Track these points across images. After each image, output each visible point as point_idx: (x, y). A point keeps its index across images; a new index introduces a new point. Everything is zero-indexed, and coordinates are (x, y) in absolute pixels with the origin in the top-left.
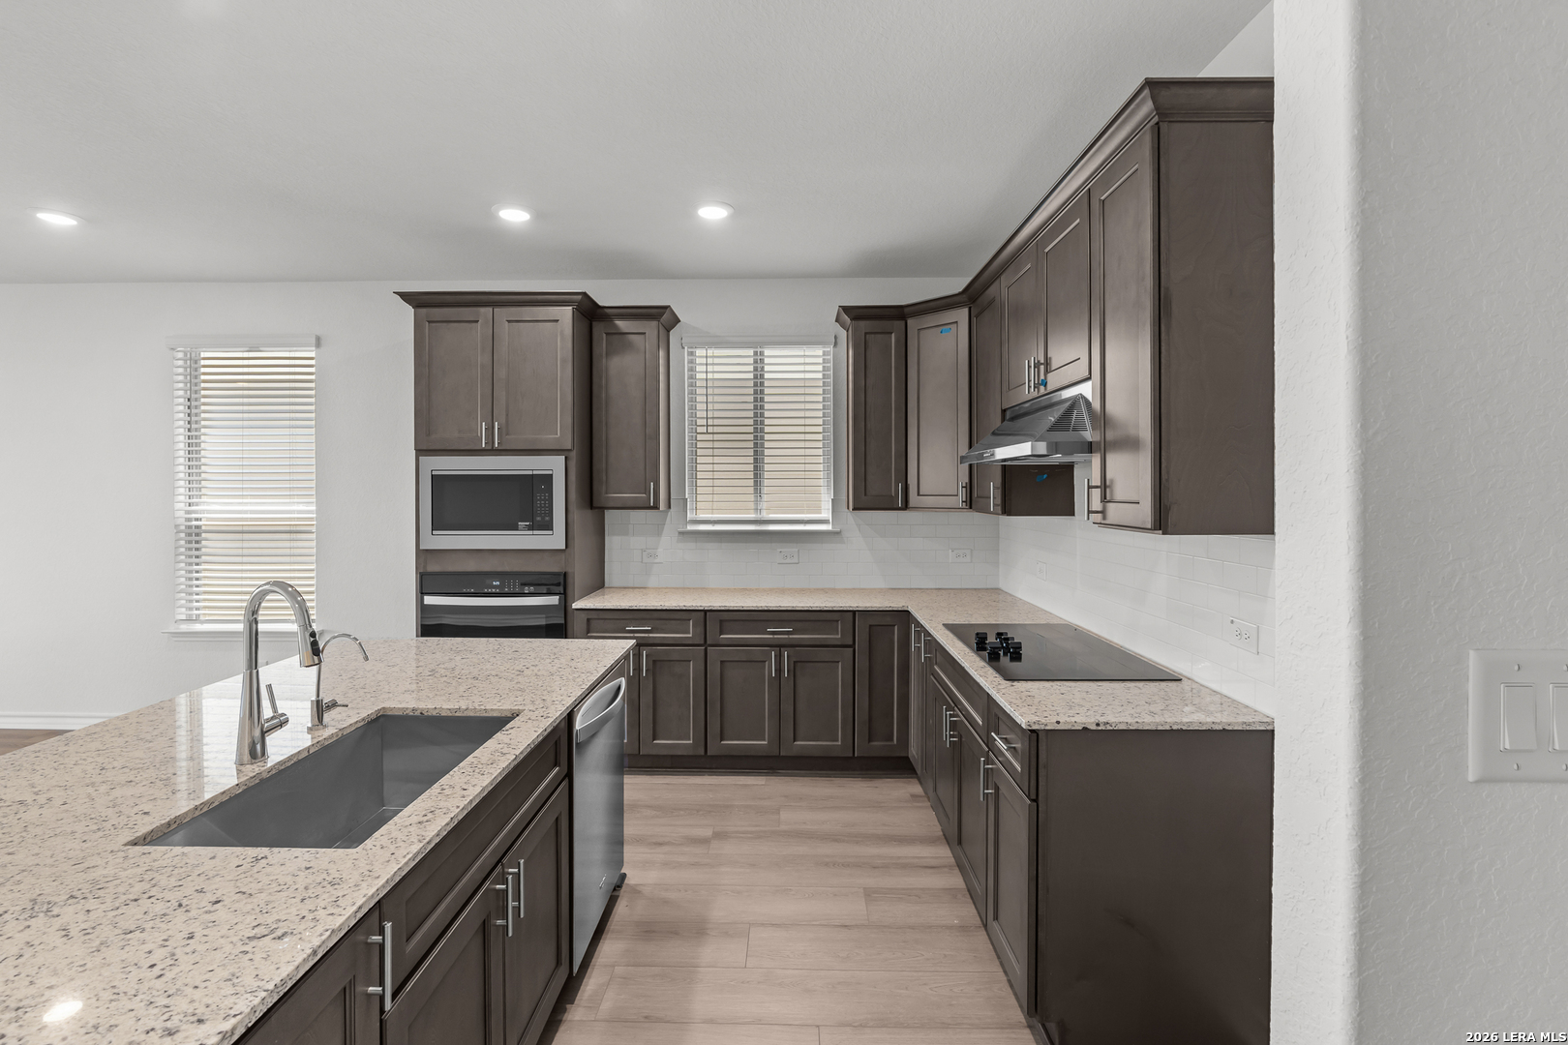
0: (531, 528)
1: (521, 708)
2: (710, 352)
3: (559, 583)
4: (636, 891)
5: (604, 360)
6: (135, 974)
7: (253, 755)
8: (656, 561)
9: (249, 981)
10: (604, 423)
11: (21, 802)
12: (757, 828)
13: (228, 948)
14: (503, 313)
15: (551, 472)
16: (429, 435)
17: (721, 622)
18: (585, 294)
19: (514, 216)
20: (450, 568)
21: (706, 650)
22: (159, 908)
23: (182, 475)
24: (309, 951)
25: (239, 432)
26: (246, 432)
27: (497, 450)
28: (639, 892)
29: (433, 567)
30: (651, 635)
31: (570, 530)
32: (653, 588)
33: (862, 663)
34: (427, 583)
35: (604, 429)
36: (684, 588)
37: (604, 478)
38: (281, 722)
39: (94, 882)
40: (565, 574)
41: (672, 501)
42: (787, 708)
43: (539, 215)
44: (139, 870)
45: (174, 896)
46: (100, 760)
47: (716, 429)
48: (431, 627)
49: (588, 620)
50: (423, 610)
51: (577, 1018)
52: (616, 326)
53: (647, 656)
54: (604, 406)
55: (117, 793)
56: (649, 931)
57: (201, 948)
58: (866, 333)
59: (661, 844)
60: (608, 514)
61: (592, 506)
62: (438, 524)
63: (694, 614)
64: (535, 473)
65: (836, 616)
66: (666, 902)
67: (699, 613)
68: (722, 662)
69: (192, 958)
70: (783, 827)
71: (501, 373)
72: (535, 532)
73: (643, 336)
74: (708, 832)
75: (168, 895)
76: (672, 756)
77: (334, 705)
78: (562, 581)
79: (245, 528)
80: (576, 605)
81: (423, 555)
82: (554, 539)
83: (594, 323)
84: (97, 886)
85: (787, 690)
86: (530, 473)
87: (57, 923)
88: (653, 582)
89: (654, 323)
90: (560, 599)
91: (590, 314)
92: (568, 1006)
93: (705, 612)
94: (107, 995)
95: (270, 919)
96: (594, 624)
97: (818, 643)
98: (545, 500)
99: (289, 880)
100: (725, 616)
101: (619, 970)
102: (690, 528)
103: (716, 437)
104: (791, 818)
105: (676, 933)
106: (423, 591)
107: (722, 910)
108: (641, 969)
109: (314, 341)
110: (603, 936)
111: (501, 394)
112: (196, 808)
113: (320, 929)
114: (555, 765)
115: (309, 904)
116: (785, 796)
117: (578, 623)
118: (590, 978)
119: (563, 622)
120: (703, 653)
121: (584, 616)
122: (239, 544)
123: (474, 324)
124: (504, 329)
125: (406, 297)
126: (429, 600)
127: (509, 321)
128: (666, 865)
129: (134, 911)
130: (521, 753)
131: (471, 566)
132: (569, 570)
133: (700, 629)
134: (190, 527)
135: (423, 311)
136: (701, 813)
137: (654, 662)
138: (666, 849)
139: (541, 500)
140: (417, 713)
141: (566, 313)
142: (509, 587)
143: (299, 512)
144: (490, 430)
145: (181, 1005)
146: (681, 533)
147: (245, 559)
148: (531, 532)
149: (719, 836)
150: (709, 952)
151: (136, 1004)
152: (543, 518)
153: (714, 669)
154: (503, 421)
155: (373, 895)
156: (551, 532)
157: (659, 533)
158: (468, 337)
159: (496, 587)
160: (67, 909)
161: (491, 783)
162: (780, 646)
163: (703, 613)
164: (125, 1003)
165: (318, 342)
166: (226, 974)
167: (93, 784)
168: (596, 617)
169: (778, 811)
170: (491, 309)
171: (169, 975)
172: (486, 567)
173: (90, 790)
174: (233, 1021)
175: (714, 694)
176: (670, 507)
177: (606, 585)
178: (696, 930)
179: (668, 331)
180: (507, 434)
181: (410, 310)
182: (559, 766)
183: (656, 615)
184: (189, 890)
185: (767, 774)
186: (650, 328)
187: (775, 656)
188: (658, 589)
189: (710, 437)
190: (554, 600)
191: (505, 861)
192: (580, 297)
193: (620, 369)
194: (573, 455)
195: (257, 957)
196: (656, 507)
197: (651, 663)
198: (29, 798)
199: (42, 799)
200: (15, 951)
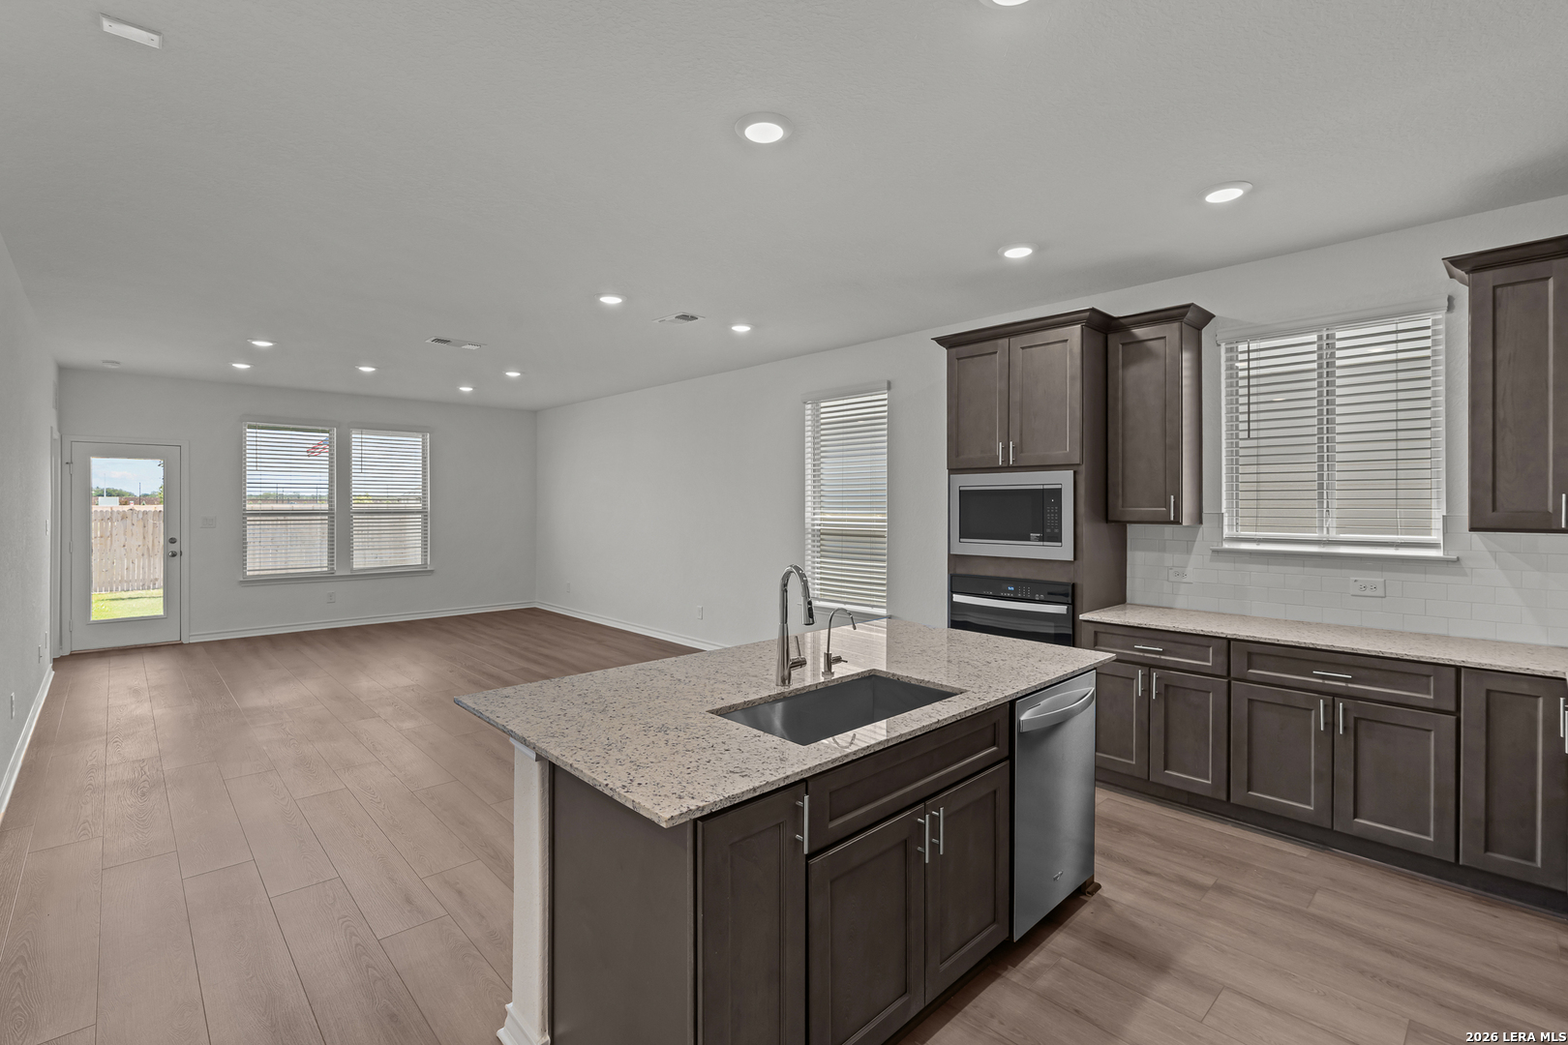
0: (1041, 539)
1: (967, 689)
2: (1253, 346)
3: (1069, 594)
4: (1106, 904)
5: (1120, 371)
6: (681, 769)
7: (783, 681)
8: (1185, 580)
9: (719, 790)
10: (1120, 435)
11: (679, 680)
12: (1276, 899)
13: (720, 772)
14: (1018, 342)
15: (1060, 486)
16: (958, 456)
17: (1250, 654)
18: (1093, 310)
19: (1018, 253)
20: (974, 572)
21: (1229, 683)
22: (704, 744)
23: (809, 493)
24: (751, 787)
25: (840, 460)
26: (845, 460)
27: (1012, 467)
28: (1109, 906)
29: (961, 571)
30: (1163, 657)
31: (1079, 541)
32: (1181, 610)
33: (1473, 739)
34: (957, 584)
35: (1120, 441)
36: (1219, 613)
37: (1120, 491)
38: (802, 663)
39: (687, 725)
40: (1074, 586)
41: (1204, 515)
42: (1345, 774)
43: (1039, 248)
44: (706, 725)
45: (712, 741)
46: (718, 667)
47: (1263, 434)
48: (960, 620)
49: (1096, 633)
50: (953, 607)
51: (1014, 980)
52: (1133, 335)
53: (1157, 678)
54: (1120, 418)
55: (716, 686)
56: (1107, 943)
57: (710, 768)
58: (1495, 288)
59: (1148, 873)
60: (1130, 528)
61: (1107, 520)
62: (965, 533)
63: (1214, 640)
64: (1045, 487)
65: (1426, 670)
66: (1134, 926)
67: (1221, 640)
68: (1250, 701)
69: (704, 771)
70: (1312, 910)
71: (1016, 396)
72: (1045, 543)
73: (1163, 341)
74: (1209, 881)
75: (711, 740)
76: (1189, 793)
77: (838, 660)
78: (1070, 592)
79: (844, 532)
80: (1082, 617)
81: (954, 559)
82: (1063, 551)
83: (1109, 336)
84: (687, 726)
85: (1344, 751)
86: (1041, 487)
87: (666, 737)
88: (1180, 602)
89: (1176, 325)
90: (1068, 609)
91: (1102, 328)
92: (1009, 967)
93: (1229, 640)
94: (667, 773)
95: (744, 766)
96: (1101, 637)
97: (1394, 701)
98: (1055, 513)
99: (763, 751)
100: (1255, 648)
101: (1065, 961)
102: (1226, 546)
103: (1263, 442)
104: (1324, 903)
105: (1134, 957)
106: (952, 591)
107: (1193, 958)
108: (1086, 970)
109: (886, 385)
110: (1060, 928)
111: (1015, 416)
112: (745, 702)
113: (762, 779)
114: (994, 745)
115: (765, 766)
116: (1332, 879)
117: (1085, 634)
118: (1036, 955)
119: (1071, 633)
120: (1225, 687)
121: (1091, 628)
122: (840, 544)
123: (993, 356)
124: (1018, 355)
125: (941, 341)
126: (957, 598)
127: (1023, 348)
128: (1146, 893)
129: (695, 742)
130: (945, 719)
131: (990, 571)
132: (1078, 581)
133: (1223, 659)
134: (814, 530)
135: (954, 350)
136: (1207, 859)
137: (1167, 686)
138: (1153, 879)
139: (1050, 513)
140: (895, 678)
141: (1075, 332)
142: (1022, 593)
143: (878, 521)
144: (1006, 449)
145: (690, 788)
146: (1214, 551)
147: (844, 555)
148: (1041, 543)
149: (1220, 888)
150: (1164, 988)
151: (675, 781)
152: (1053, 530)
153: (1240, 709)
154: (1018, 440)
155: (798, 773)
156: (1060, 544)
157: (1189, 551)
158: (989, 368)
159: (1011, 592)
160: (673, 733)
161: (910, 733)
162: (1334, 695)
163: (1225, 641)
164: (672, 779)
165: (889, 387)
166: (713, 783)
167: (709, 679)
168: (1103, 630)
169: (1313, 892)
170: (1007, 340)
171: (692, 774)
172: (1003, 573)
173: (707, 681)
174: (705, 803)
175: (1239, 734)
176: (1201, 522)
177: (1128, 601)
178: (1159, 964)
179: (1200, 329)
180: (1022, 452)
181: (944, 351)
182: (998, 746)
183: (1168, 635)
184: (720, 741)
185: (1312, 847)
186: (1171, 330)
187: (1325, 706)
188: (1186, 611)
189: (1254, 443)
190: (1062, 609)
191: (928, 803)
192: (1088, 314)
193: (1138, 380)
194: (1083, 469)
195: (729, 781)
196: (1177, 522)
197: (1163, 687)
198: (683, 678)
199: (687, 680)
200: (648, 743)
